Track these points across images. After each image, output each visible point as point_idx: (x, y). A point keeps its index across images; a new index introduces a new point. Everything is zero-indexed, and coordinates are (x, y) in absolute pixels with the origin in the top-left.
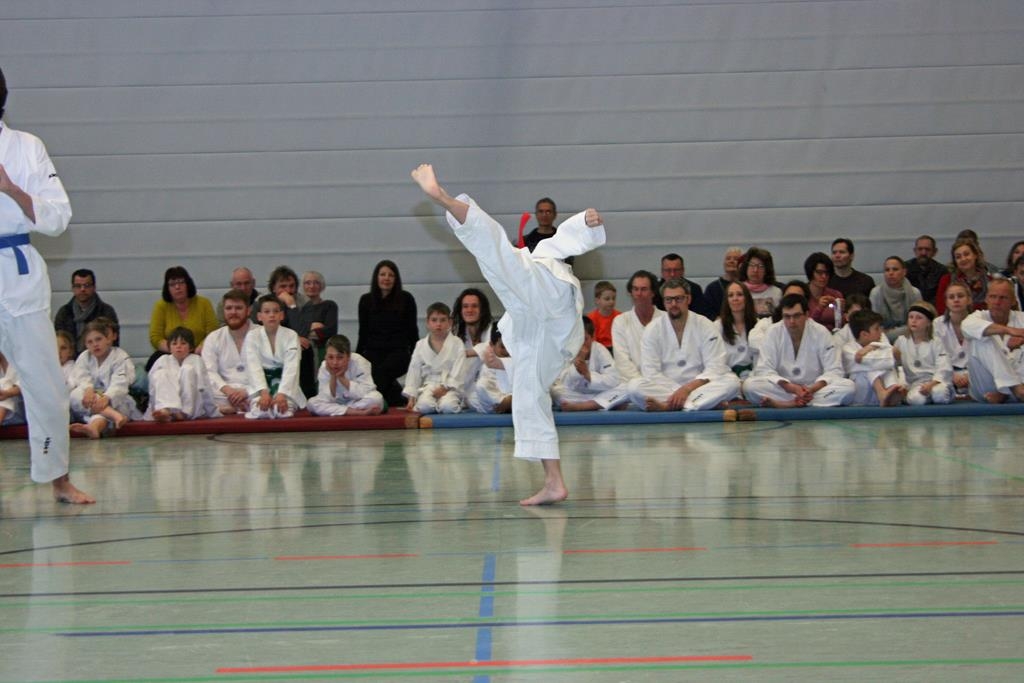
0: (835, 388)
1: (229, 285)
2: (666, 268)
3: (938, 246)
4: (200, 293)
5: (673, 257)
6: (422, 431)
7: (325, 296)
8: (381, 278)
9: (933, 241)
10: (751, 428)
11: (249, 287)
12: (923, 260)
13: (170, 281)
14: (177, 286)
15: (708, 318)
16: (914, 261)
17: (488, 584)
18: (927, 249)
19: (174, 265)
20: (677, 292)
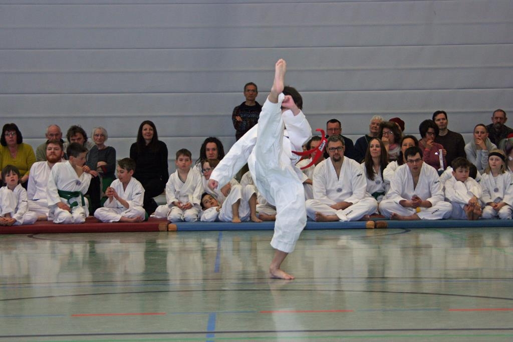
0: (439, 208)
1: (45, 136)
2: (329, 128)
3: (507, 116)
4: (24, 141)
5: (334, 121)
6: (170, 233)
7: (107, 144)
8: (144, 132)
9: (505, 113)
10: (384, 233)
11: (58, 137)
12: (498, 125)
13: (6, 132)
14: (11, 136)
15: (357, 161)
16: (491, 125)
17: (210, 333)
18: (501, 118)
19: (9, 122)
20: (338, 144)
